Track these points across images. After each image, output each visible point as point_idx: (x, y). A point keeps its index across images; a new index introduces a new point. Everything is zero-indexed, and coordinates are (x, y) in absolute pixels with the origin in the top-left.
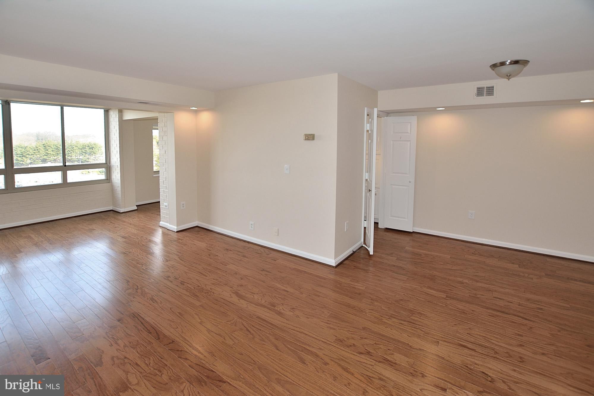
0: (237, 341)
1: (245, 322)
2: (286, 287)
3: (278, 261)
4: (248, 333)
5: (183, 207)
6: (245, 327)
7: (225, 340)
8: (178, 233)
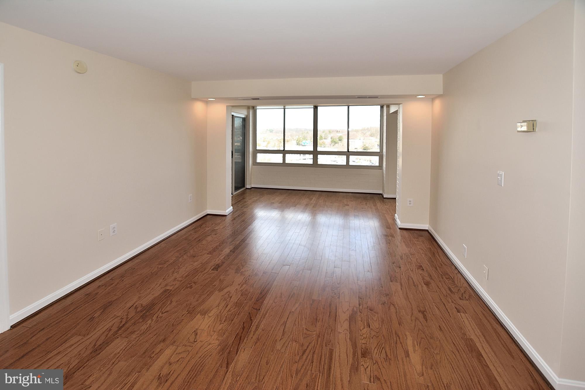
0: (283, 350)
1: (315, 342)
2: (415, 351)
3: (463, 315)
4: (300, 354)
5: (410, 204)
6: (307, 348)
7: (280, 340)
8: (401, 230)
